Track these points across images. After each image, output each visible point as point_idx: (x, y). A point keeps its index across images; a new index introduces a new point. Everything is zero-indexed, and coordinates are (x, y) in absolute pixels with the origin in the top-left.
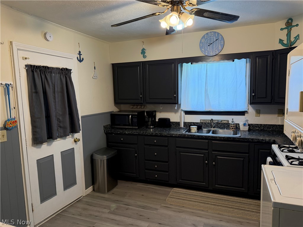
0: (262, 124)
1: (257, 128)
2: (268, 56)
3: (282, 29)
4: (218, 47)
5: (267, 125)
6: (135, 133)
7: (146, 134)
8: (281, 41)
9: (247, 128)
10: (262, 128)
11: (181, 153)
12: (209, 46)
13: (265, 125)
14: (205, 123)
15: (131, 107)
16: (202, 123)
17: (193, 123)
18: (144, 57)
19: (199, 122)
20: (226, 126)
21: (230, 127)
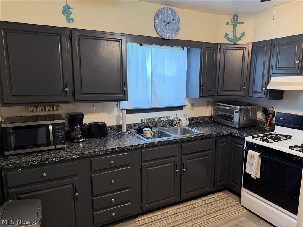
0: (195, 117)
1: (193, 122)
2: (214, 48)
3: (228, 24)
4: (175, 28)
5: (200, 117)
6: (73, 157)
7: (96, 153)
8: (226, 35)
9: (188, 123)
10: (196, 121)
11: (148, 169)
12: (166, 25)
13: (199, 118)
14: (147, 123)
15: (29, 110)
16: (143, 123)
17: (134, 124)
18: (70, 20)
19: (140, 122)
20: (167, 123)
21: (174, 123)
